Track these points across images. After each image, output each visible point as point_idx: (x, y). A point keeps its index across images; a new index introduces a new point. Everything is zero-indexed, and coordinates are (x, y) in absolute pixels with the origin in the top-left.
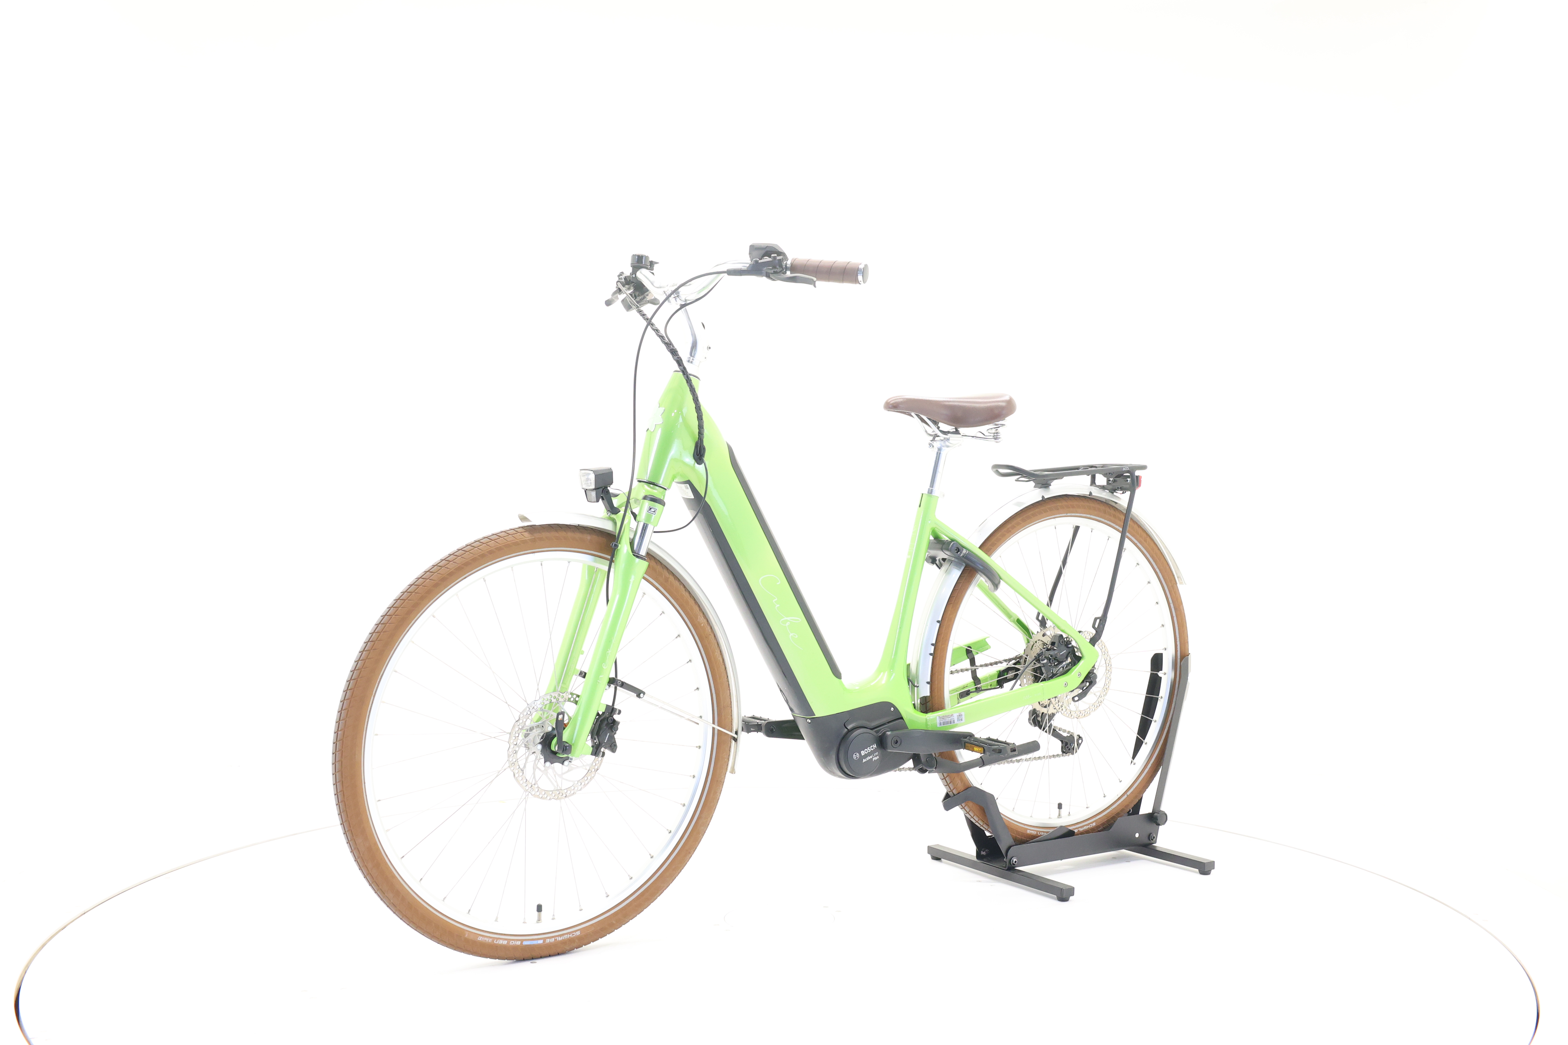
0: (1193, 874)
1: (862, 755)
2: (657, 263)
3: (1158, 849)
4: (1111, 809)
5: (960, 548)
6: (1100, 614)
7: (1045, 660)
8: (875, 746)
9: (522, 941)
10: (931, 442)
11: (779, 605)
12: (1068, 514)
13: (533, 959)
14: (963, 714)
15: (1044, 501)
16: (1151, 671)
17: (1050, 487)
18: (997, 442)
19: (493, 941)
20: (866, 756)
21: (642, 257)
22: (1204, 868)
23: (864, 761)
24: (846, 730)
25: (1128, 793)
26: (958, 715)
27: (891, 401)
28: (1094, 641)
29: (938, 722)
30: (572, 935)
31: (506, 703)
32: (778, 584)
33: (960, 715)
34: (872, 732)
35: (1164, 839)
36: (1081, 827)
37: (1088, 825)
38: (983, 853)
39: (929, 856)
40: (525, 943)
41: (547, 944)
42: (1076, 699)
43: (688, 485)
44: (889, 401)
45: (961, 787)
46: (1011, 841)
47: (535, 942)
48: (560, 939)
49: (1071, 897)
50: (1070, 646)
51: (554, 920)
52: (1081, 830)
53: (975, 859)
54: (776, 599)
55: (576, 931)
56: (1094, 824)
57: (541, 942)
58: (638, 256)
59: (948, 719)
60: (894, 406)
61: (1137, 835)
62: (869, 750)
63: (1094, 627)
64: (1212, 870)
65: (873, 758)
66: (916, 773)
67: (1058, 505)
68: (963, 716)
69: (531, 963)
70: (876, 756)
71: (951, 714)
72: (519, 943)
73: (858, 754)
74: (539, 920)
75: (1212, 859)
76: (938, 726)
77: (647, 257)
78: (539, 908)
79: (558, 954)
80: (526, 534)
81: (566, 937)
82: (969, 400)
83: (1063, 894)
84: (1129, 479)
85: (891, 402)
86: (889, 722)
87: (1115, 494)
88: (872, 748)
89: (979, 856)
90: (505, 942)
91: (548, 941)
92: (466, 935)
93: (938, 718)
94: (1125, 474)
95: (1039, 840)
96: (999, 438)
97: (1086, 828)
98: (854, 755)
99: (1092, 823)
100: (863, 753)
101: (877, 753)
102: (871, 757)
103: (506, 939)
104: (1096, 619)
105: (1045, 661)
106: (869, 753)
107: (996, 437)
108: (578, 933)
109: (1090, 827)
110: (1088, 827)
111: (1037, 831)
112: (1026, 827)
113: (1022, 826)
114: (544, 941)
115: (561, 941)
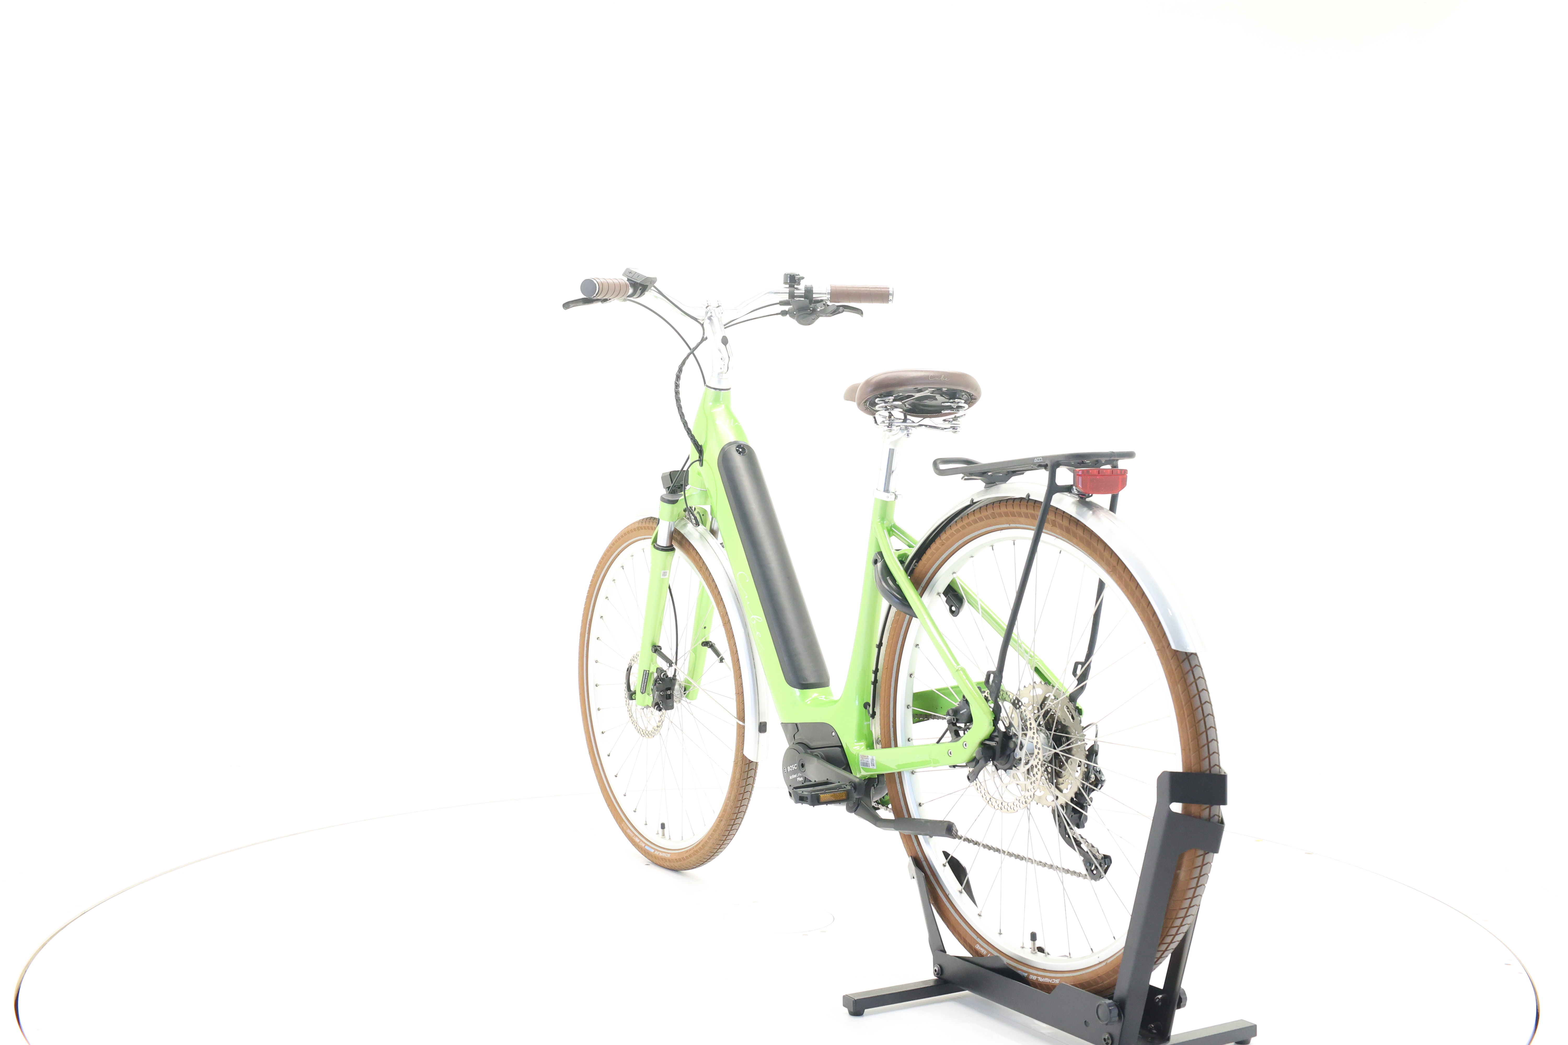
1: (790, 769)
4: (1084, 972)
6: (995, 666)
8: (798, 765)
9: (646, 845)
14: (875, 758)
20: (792, 772)
23: (791, 778)
24: (793, 743)
26: (871, 758)
29: (861, 761)
33: (873, 759)
36: (1043, 977)
37: (1050, 978)
40: (647, 847)
41: (655, 854)
47: (650, 850)
48: (661, 854)
52: (1041, 979)
55: (672, 854)
57: (652, 851)
62: (793, 766)
65: (797, 777)
68: (875, 761)
70: (800, 777)
71: (867, 755)
72: (643, 845)
73: (786, 769)
78: (663, 826)
81: (664, 855)
86: (827, 747)
90: (638, 841)
91: (656, 852)
93: (861, 756)
97: (1047, 980)
99: (1056, 978)
101: (799, 774)
102: (795, 776)
108: (669, 855)
109: (1051, 981)
110: (1049, 980)
111: (988, 952)
112: (979, 940)
113: (975, 936)
114: (654, 852)
115: (661, 856)
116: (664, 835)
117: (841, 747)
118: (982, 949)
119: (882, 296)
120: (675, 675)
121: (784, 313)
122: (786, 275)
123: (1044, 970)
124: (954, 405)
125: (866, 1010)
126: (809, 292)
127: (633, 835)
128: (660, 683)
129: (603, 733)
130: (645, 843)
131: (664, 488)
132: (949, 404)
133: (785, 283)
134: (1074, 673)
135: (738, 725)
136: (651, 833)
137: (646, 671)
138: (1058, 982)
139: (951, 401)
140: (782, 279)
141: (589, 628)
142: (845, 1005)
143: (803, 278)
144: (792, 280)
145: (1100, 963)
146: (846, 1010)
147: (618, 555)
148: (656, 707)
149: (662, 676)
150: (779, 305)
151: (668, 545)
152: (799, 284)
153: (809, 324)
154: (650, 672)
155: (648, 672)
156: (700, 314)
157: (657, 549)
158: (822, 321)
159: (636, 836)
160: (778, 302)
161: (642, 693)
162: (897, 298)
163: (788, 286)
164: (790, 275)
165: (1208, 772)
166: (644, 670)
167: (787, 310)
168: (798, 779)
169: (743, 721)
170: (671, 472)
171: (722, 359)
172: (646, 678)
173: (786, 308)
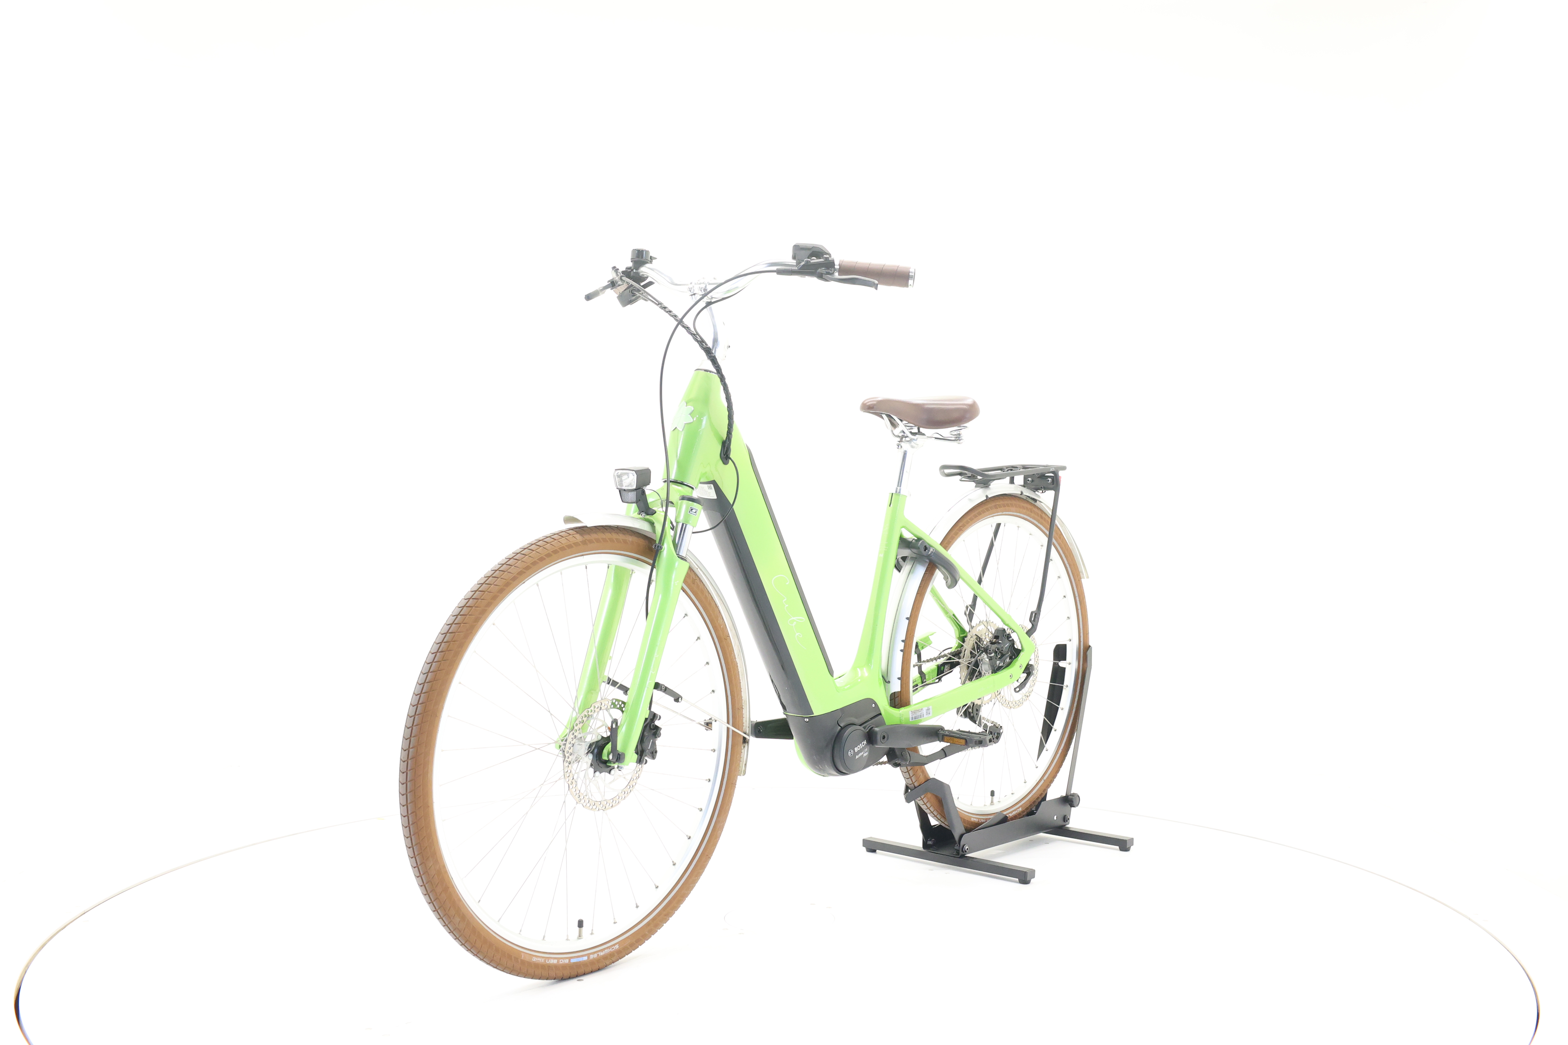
0: (1113, 851)
1: (856, 751)
2: (656, 258)
3: (1071, 829)
4: (1032, 794)
5: (927, 546)
6: (1034, 608)
7: (992, 653)
8: (866, 742)
9: (570, 958)
10: (899, 443)
11: (787, 606)
12: (1004, 513)
13: (577, 976)
14: (931, 707)
15: (988, 500)
16: (1054, 660)
17: (990, 487)
18: (959, 443)
19: (545, 961)
20: (858, 752)
21: (642, 251)
22: (1123, 845)
23: (857, 757)
24: (840, 727)
25: (1045, 778)
27: (868, 402)
28: (1030, 633)
29: (911, 716)
30: (612, 949)
31: (549, 712)
32: (787, 584)
33: (928, 709)
34: (861, 728)
35: (1077, 820)
36: (1011, 813)
38: (930, 843)
39: (865, 848)
40: (573, 961)
41: (589, 960)
42: (1018, 689)
43: (712, 485)
44: (865, 402)
45: (922, 779)
46: (963, 830)
47: (581, 959)
48: (601, 954)
49: (1032, 879)
50: (1010, 639)
51: (593, 935)
53: (922, 849)
54: (785, 600)
55: (614, 945)
56: (1020, 809)
57: (585, 958)
58: (639, 251)
59: (919, 714)
60: (871, 408)
61: (1055, 818)
62: (861, 746)
63: (1030, 621)
64: (1132, 847)
66: (889, 767)
67: (997, 503)
68: (931, 710)
69: (578, 980)
70: (866, 752)
71: (915, 708)
72: (567, 961)
73: (852, 751)
74: (580, 936)
75: (1132, 837)
76: (911, 720)
77: (647, 252)
78: (580, 924)
79: (599, 970)
80: (578, 536)
81: (607, 951)
82: (936, 402)
83: (1024, 877)
84: (1050, 479)
85: (868, 404)
86: (872, 719)
87: (1036, 492)
88: (863, 744)
89: (925, 845)
90: (555, 961)
91: (592, 957)
92: (523, 957)
93: (910, 712)
94: (1046, 475)
95: (985, 826)
96: (962, 439)
97: (1014, 813)
98: (849, 752)
99: (1019, 808)
100: (856, 749)
101: (866, 750)
102: (862, 753)
103: (555, 958)
104: (1032, 613)
105: (993, 655)
106: (861, 750)
107: (958, 438)
108: (617, 947)
114: (588, 958)
115: (603, 956)
117: (881, 714)
159: (549, 958)
168: (865, 755)
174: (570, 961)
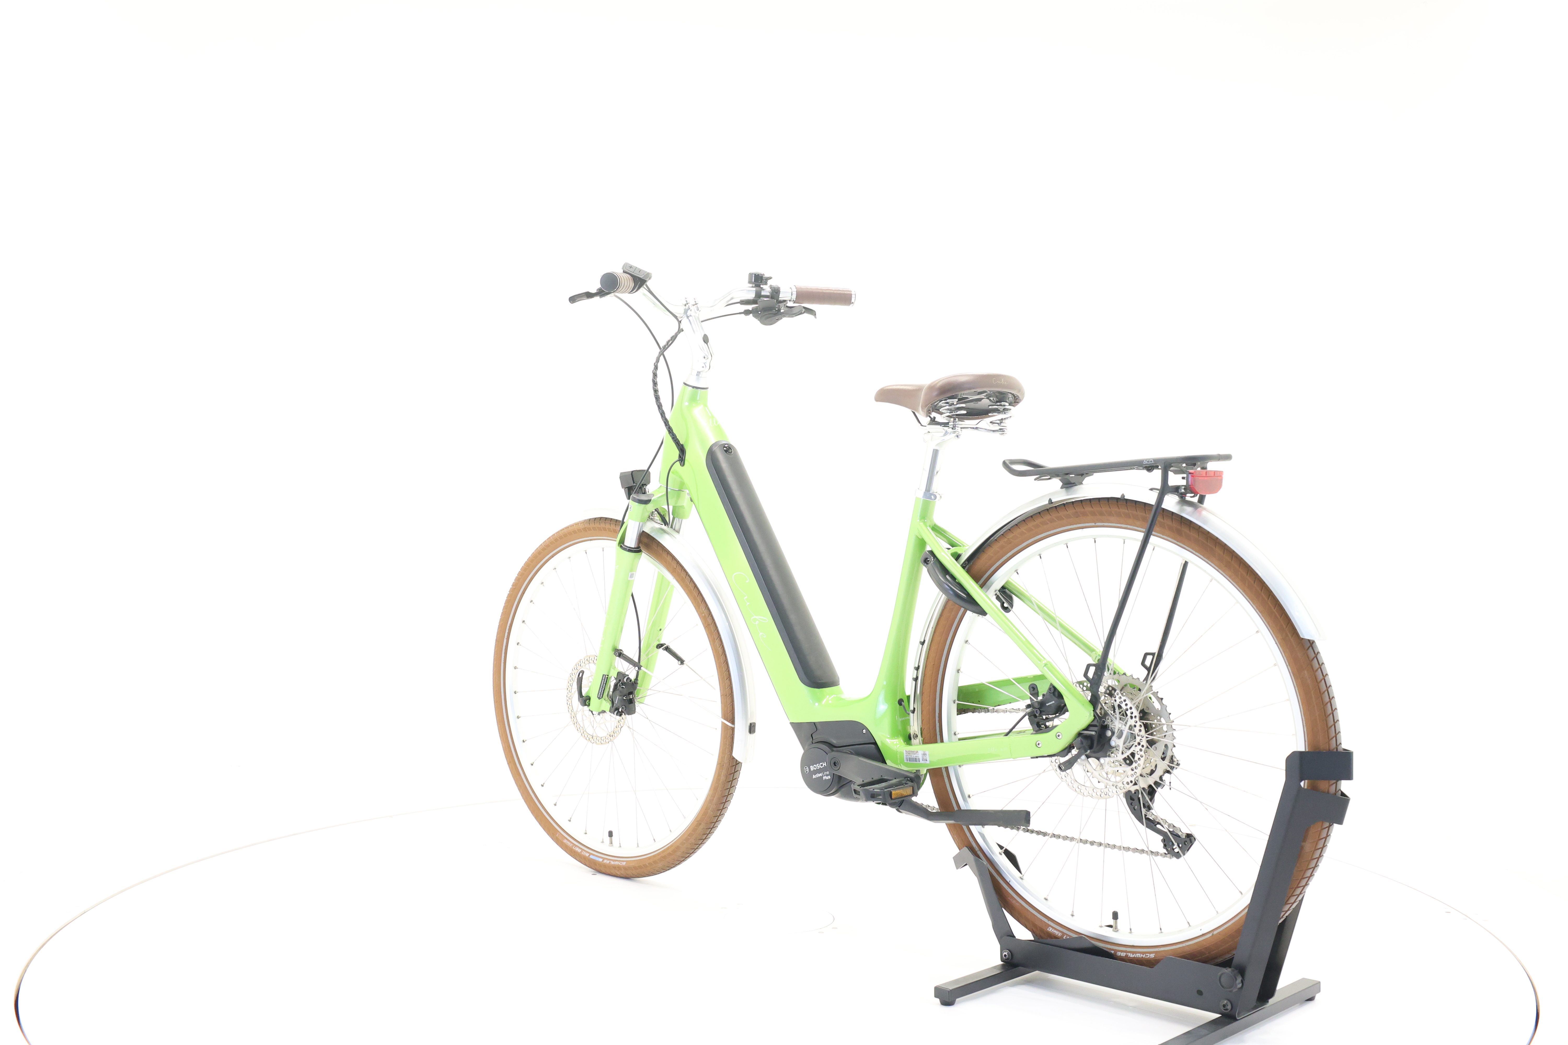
1: (812, 770)
4: (1184, 945)
8: (825, 764)
9: (591, 854)
11: (748, 603)
17: (1079, 487)
20: (816, 772)
23: (814, 777)
26: (923, 753)
32: (747, 582)
36: (1133, 953)
37: (1143, 953)
40: (592, 857)
41: (604, 863)
47: (597, 859)
48: (612, 863)
52: (1131, 955)
55: (623, 861)
57: (601, 860)
59: (914, 756)
62: (818, 766)
65: (823, 776)
70: (827, 775)
71: (916, 751)
72: (587, 855)
73: (807, 768)
78: (611, 834)
81: (617, 863)
88: (821, 765)
90: (579, 851)
91: (605, 861)
93: (905, 752)
97: (1138, 955)
98: (805, 769)
100: (812, 768)
101: (828, 773)
102: (821, 775)
106: (820, 770)
108: (624, 863)
109: (1144, 956)
110: (1142, 955)
111: (1064, 934)
112: (1050, 923)
113: (1046, 920)
114: (603, 861)
115: (613, 865)
116: (611, 843)
117: (875, 743)
118: (1055, 931)
119: (843, 298)
120: (636, 679)
121: (747, 312)
122: (751, 275)
123: (1133, 946)
124: (1001, 408)
125: (957, 1000)
126: (776, 292)
127: (571, 845)
128: (622, 687)
129: (524, 741)
130: (588, 852)
131: (622, 488)
132: (996, 407)
133: (750, 282)
134: (1143, 664)
135: (724, 727)
136: (596, 842)
137: (605, 675)
138: (1153, 956)
139: (998, 404)
140: (746, 279)
141: (508, 633)
142: (936, 996)
143: (770, 278)
144: (758, 280)
145: (1203, 935)
146: (938, 1000)
147: (552, 556)
148: (616, 712)
149: (625, 680)
150: (739, 304)
151: (636, 547)
152: (766, 284)
153: (772, 324)
154: (609, 676)
155: (607, 676)
156: (679, 311)
157: (624, 549)
158: (785, 322)
159: (576, 846)
160: (739, 301)
161: (599, 698)
162: (857, 300)
163: (754, 285)
164: (755, 275)
165: (1335, 750)
166: (603, 675)
167: (751, 309)
168: (824, 778)
169: (733, 722)
170: (632, 472)
171: (704, 357)
172: (605, 682)
173: (750, 307)
174: (589, 856)
